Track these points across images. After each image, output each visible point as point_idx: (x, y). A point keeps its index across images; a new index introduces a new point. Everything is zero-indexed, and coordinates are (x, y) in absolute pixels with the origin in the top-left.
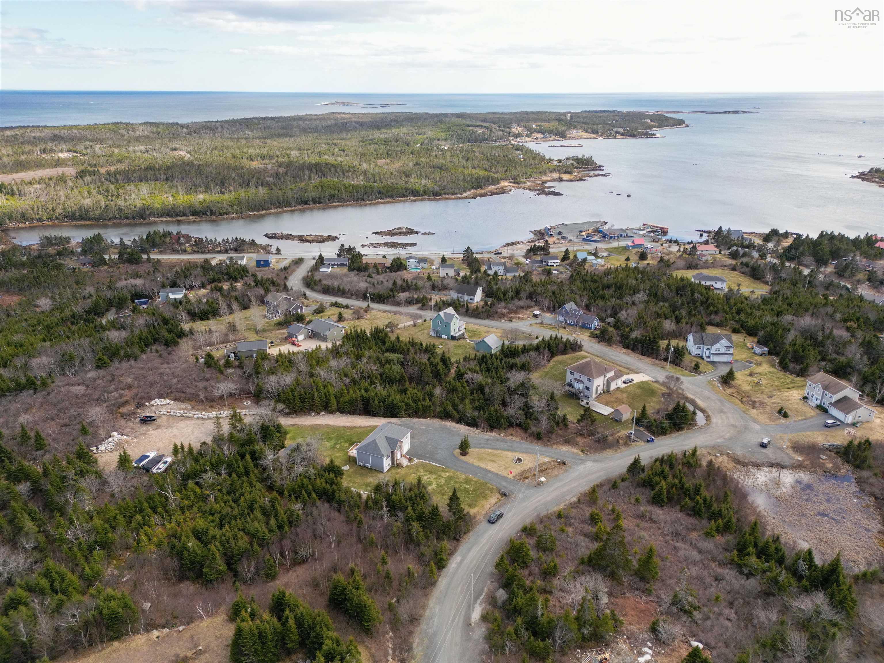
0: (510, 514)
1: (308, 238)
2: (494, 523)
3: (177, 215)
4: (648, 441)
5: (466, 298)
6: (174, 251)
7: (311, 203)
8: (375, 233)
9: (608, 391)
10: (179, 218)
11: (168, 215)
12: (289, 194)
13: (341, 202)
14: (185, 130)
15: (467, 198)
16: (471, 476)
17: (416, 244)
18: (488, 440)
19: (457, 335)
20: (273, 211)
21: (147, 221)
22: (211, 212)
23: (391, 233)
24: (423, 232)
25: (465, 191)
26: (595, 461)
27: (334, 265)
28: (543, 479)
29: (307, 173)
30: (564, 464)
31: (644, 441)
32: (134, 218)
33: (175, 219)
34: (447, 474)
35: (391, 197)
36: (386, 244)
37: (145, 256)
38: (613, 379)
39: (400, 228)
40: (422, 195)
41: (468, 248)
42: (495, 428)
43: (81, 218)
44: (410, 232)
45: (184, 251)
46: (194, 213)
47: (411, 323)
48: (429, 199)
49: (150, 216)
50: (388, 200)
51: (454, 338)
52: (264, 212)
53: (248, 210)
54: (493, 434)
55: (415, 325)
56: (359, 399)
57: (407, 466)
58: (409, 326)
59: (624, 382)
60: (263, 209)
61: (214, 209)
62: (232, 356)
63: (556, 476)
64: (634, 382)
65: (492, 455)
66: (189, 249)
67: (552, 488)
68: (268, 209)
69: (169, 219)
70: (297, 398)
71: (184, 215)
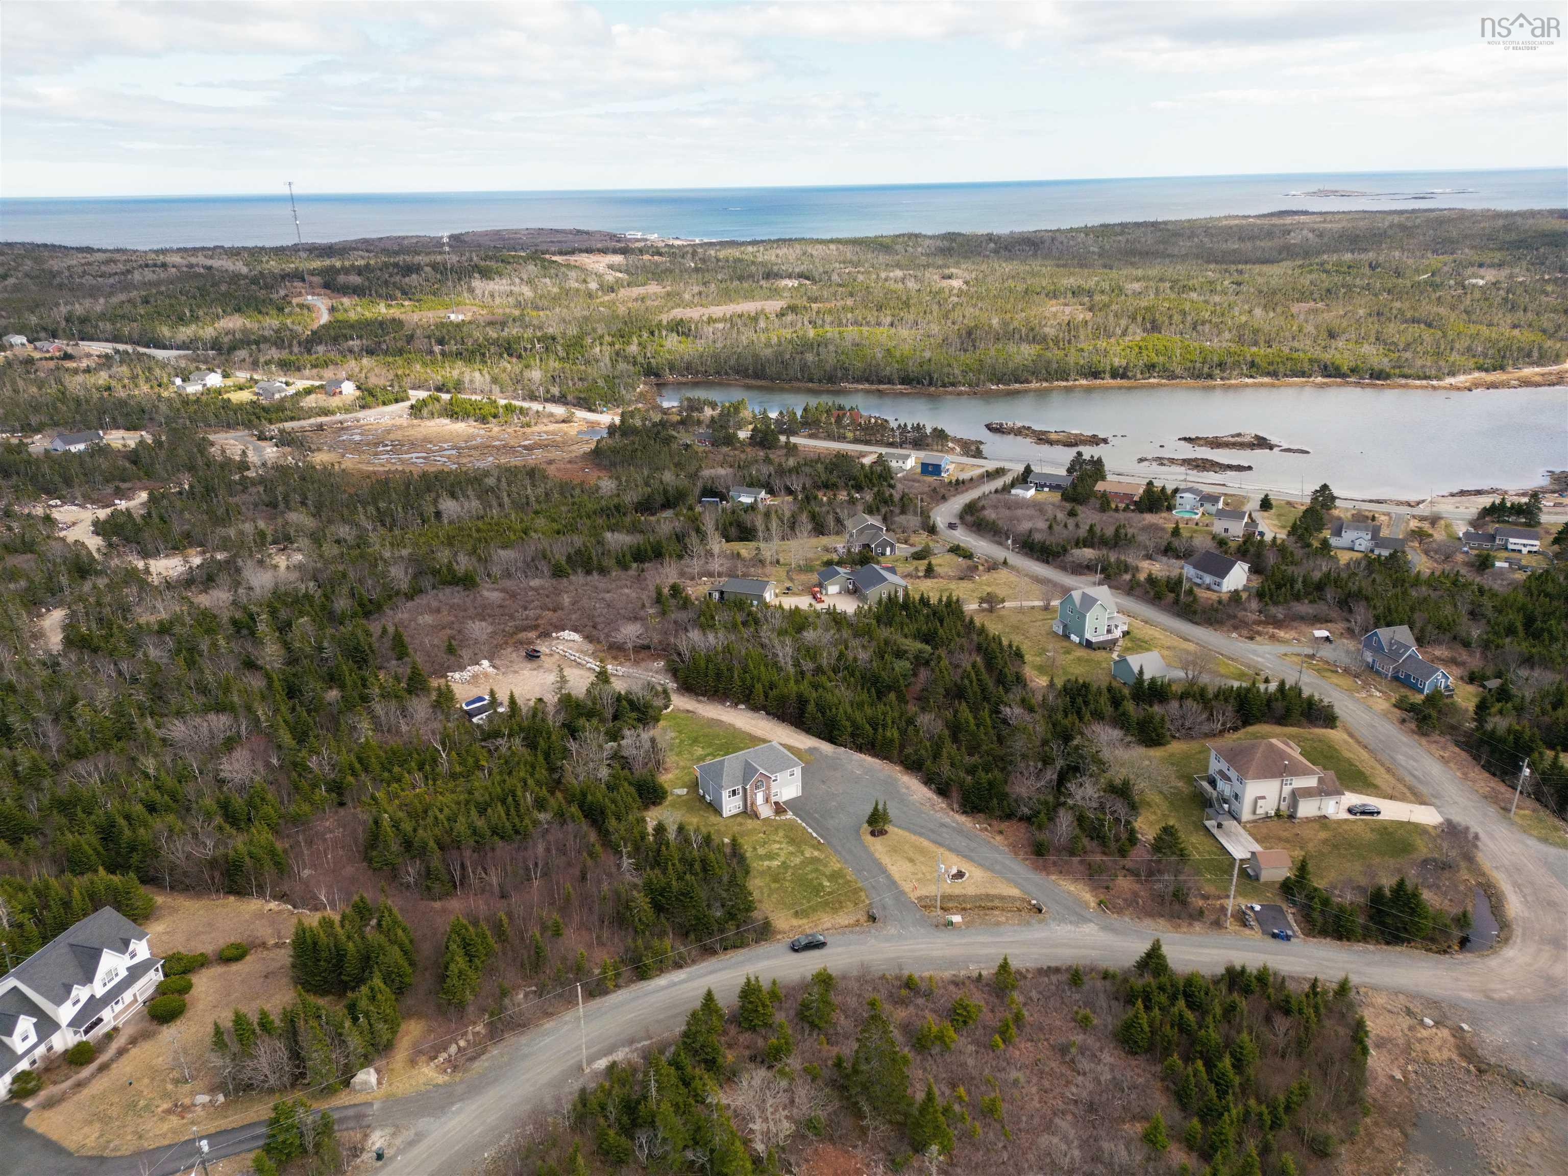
0: (840, 950)
1: (1053, 437)
2: (796, 951)
3: (880, 382)
4: (1274, 936)
5: (1208, 579)
6: (830, 437)
7: (1107, 375)
8: (1185, 439)
9: (1292, 817)
10: (882, 387)
11: (868, 380)
12: (1071, 360)
13: (1168, 378)
14: (992, 245)
15: (1452, 387)
16: (849, 872)
17: (1250, 468)
18: (943, 825)
19: (1094, 640)
20: (1034, 385)
21: (836, 387)
22: (931, 379)
23: (1216, 443)
24: (1285, 446)
25: (1452, 374)
26: (1104, 928)
27: (1045, 485)
28: (957, 919)
29: (1123, 322)
30: (1040, 911)
31: (1264, 932)
32: (820, 381)
33: (874, 387)
34: (816, 853)
35: (1274, 374)
36: (1186, 462)
37: (783, 438)
38: (1308, 793)
39: (1239, 435)
40: (1344, 376)
41: (1325, 487)
42: (979, 811)
43: (757, 376)
44: (1261, 443)
45: (842, 438)
46: (906, 380)
47: (1041, 603)
48: (1357, 384)
49: (842, 380)
50: (1266, 380)
51: (1089, 645)
52: (1017, 386)
53: (991, 381)
54: (962, 819)
55: (1046, 608)
56: (794, 695)
57: (766, 820)
58: (1033, 608)
59: (1350, 811)
60: (1017, 381)
61: (935, 376)
62: (716, 595)
63: (998, 924)
64: (1380, 817)
65: (922, 851)
66: (850, 435)
67: (964, 941)
68: (1027, 381)
69: (867, 386)
70: (711, 673)
71: (890, 382)
